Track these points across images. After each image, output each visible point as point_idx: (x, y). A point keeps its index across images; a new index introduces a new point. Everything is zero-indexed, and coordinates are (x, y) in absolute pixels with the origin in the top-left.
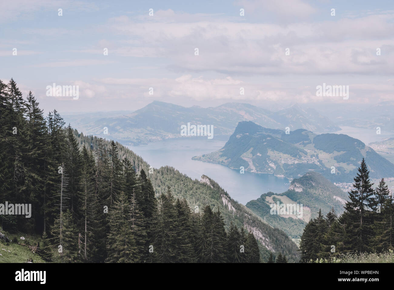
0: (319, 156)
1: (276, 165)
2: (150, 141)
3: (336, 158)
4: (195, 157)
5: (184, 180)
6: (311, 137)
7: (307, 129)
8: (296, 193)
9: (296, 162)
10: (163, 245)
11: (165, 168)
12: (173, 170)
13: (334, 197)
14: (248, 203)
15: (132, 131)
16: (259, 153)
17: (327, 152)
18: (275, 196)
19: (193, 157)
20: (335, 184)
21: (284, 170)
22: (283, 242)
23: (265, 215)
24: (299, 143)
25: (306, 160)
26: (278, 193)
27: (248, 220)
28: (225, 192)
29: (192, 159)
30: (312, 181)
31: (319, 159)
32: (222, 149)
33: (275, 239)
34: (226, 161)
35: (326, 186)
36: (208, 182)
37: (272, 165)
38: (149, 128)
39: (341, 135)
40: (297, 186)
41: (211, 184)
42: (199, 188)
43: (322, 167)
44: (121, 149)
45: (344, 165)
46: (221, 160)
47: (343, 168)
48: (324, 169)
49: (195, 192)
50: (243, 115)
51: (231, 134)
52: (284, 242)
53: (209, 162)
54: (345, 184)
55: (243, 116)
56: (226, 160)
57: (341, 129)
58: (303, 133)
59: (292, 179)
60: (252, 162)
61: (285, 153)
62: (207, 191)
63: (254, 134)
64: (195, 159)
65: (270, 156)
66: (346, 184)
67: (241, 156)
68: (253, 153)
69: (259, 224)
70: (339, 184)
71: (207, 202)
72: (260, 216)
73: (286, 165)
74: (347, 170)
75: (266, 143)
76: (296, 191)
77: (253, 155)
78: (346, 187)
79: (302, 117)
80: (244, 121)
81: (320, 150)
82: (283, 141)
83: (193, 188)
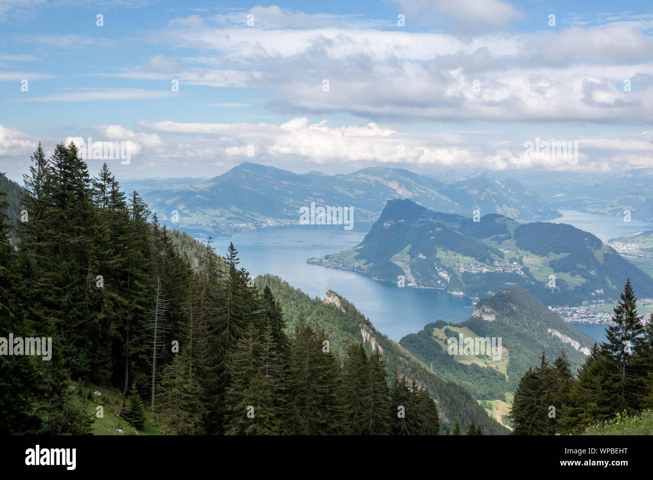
0: (523, 260)
1: (451, 275)
2: (236, 230)
3: (552, 265)
4: (313, 258)
5: (298, 298)
6: (511, 228)
7: (503, 214)
8: (484, 323)
9: (485, 270)
10: (307, 406)
11: (265, 277)
12: (279, 282)
13: (549, 330)
14: (403, 339)
15: (205, 214)
16: (421, 255)
17: (537, 254)
18: (449, 327)
19: (309, 260)
20: (550, 308)
21: (463, 283)
22: (463, 406)
23: (431, 360)
24: (490, 238)
25: (501, 266)
26: (454, 322)
27: (404, 367)
28: (366, 319)
29: (308, 263)
30: (512, 302)
31: (524, 265)
32: (358, 246)
33: (449, 400)
34: (365, 266)
35: (536, 312)
36: (336, 303)
37: (444, 275)
38: (234, 208)
39: (562, 225)
40: (486, 311)
41: (341, 305)
42: (322, 313)
43: (528, 280)
44: (192, 245)
45: (566, 277)
46: (356, 265)
47: (565, 281)
48: (532, 282)
49: (315, 318)
50: (396, 188)
51: (375, 220)
52: (465, 406)
53: (337, 268)
54: (567, 308)
55: (396, 190)
56: (364, 264)
57: (561, 216)
58: (497, 221)
59: (477, 298)
60: (409, 269)
61: (466, 255)
62: (335, 318)
63: (414, 222)
64: (313, 263)
65: (440, 259)
66: (569, 308)
67: (392, 259)
68: (412, 254)
69: (423, 374)
70: (557, 308)
71: (335, 336)
72: (423, 360)
73: (467, 275)
74: (571, 285)
75: (433, 238)
76: (484, 319)
77: (412, 258)
78: (569, 313)
79: (495, 193)
80: (397, 198)
81: (526, 250)
82: (462, 234)
83: (312, 312)
